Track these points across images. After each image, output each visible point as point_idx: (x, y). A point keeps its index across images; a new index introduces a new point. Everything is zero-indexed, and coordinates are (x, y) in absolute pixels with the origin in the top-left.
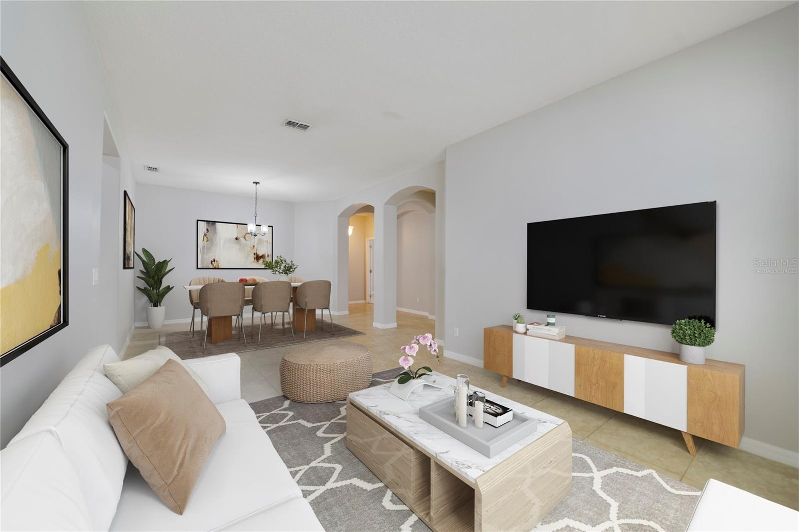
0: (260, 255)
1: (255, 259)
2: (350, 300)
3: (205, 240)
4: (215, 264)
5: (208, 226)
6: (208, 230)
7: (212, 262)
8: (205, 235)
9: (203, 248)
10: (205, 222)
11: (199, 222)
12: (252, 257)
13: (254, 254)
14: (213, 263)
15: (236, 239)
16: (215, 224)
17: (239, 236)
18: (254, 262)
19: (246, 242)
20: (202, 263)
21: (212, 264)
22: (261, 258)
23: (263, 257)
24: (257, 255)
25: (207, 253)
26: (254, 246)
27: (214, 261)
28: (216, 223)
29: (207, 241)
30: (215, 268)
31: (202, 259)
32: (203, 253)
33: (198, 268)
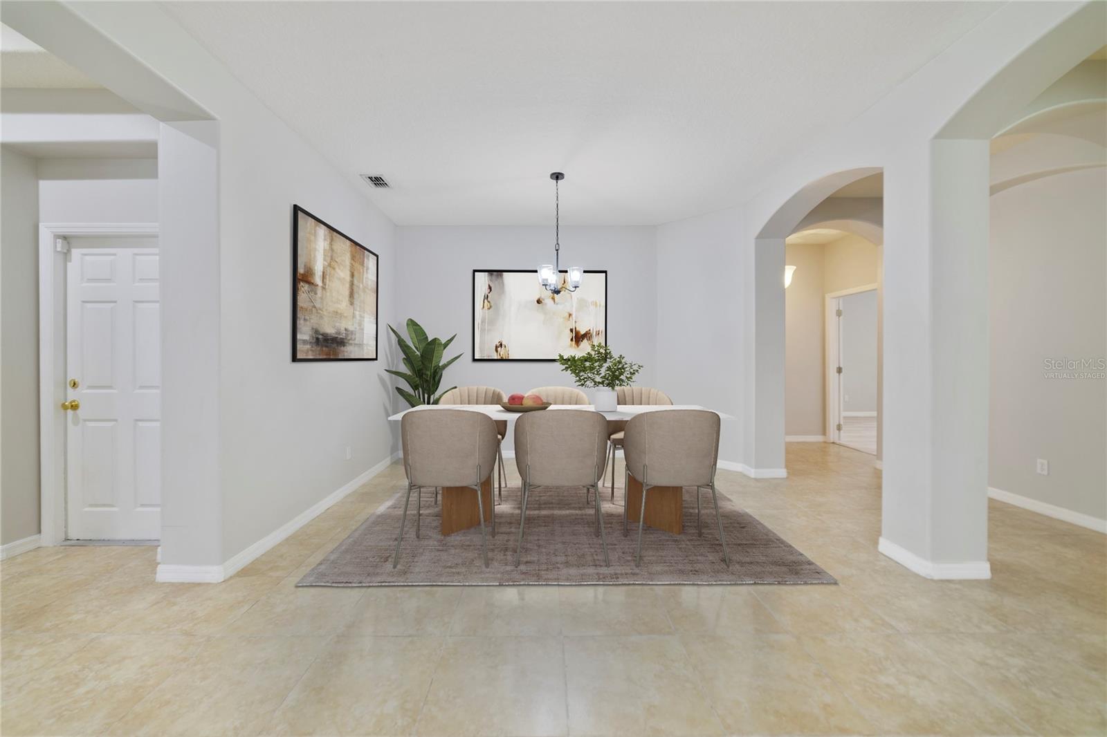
0: (582, 332)
1: (572, 340)
2: (787, 433)
3: (486, 307)
4: (502, 353)
5: (491, 280)
6: (490, 288)
7: (497, 347)
8: (487, 297)
9: (483, 322)
10: (487, 273)
11: (476, 273)
12: (568, 335)
13: (571, 330)
14: (499, 349)
15: (539, 302)
16: (501, 276)
17: (542, 297)
18: (571, 346)
19: (555, 306)
20: (481, 350)
21: (497, 351)
22: (583, 339)
23: (587, 335)
24: (577, 333)
25: (488, 330)
26: (570, 315)
27: (501, 345)
28: (504, 273)
29: (489, 309)
30: (502, 360)
31: (480, 342)
32: (483, 330)
33: (474, 360)
